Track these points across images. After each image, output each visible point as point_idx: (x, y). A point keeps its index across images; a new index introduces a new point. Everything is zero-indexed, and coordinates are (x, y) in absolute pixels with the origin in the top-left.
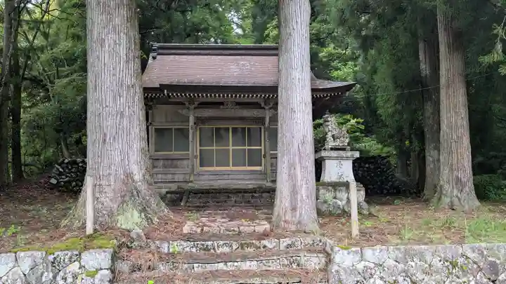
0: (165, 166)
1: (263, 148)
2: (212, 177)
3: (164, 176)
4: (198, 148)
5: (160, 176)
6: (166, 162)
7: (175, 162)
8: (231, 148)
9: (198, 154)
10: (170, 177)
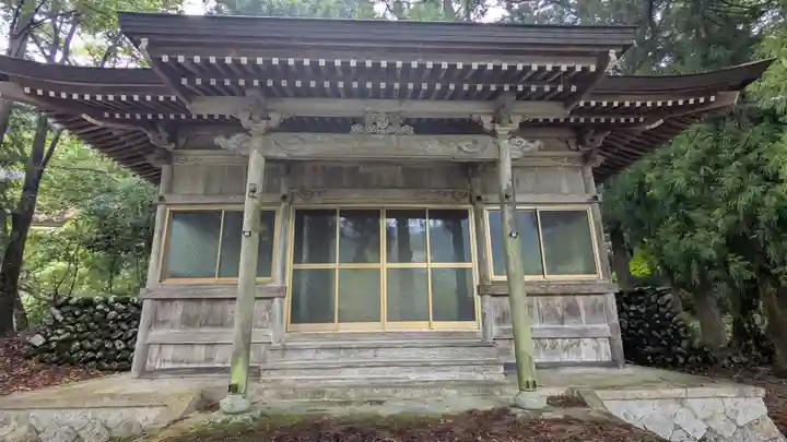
0: (188, 321)
1: (473, 265)
2: (324, 357)
3: (180, 352)
4: (290, 265)
5: (169, 352)
6: (194, 309)
7: (218, 307)
8: (384, 265)
9: (289, 283)
10: (200, 353)
